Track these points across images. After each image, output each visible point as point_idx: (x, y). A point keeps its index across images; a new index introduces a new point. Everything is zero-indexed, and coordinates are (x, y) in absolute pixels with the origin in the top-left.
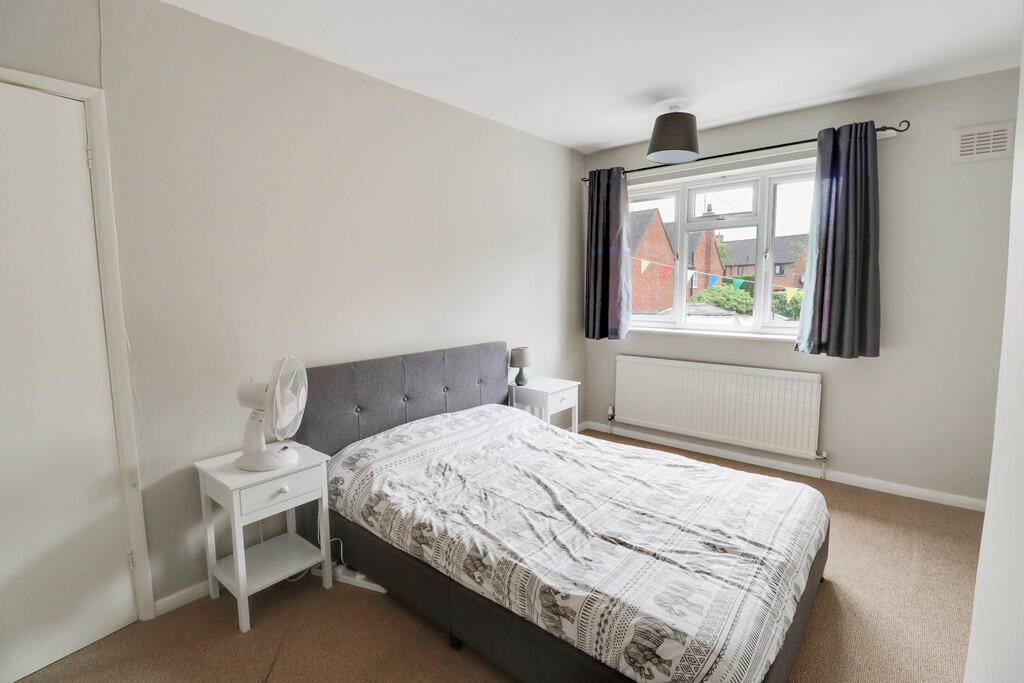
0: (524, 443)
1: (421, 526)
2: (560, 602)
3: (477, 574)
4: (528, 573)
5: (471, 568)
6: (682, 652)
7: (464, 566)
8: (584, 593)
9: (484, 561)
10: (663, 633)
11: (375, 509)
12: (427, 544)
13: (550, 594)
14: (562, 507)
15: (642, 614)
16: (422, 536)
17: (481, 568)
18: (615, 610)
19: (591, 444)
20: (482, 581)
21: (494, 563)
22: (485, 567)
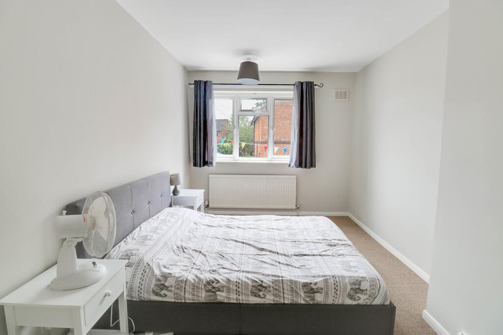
0: (204, 225)
1: (209, 283)
2: (314, 287)
3: (261, 294)
4: (291, 281)
5: (257, 292)
6: (369, 284)
7: (251, 292)
8: (322, 279)
9: (264, 285)
10: (359, 280)
11: (166, 284)
12: (219, 290)
13: (308, 285)
14: (263, 249)
15: (347, 277)
16: (214, 288)
17: (264, 289)
18: (337, 279)
19: (234, 219)
20: (265, 296)
21: (270, 284)
22: (265, 288)
